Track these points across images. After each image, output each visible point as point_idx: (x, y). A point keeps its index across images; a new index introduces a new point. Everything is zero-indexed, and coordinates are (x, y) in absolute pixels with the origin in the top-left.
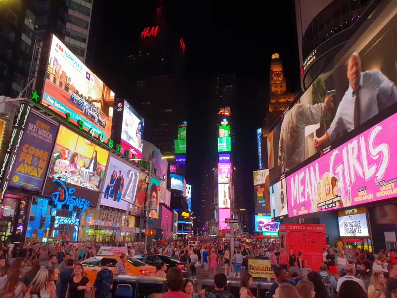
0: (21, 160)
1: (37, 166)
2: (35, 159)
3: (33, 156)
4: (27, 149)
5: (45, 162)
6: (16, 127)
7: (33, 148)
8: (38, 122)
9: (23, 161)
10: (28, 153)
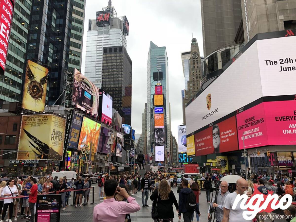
0: (71, 136)
1: (76, 138)
2: (76, 134)
3: (75, 133)
4: (73, 130)
5: (78, 135)
6: (69, 122)
7: (75, 129)
8: (77, 117)
9: (72, 136)
10: (73, 132)
